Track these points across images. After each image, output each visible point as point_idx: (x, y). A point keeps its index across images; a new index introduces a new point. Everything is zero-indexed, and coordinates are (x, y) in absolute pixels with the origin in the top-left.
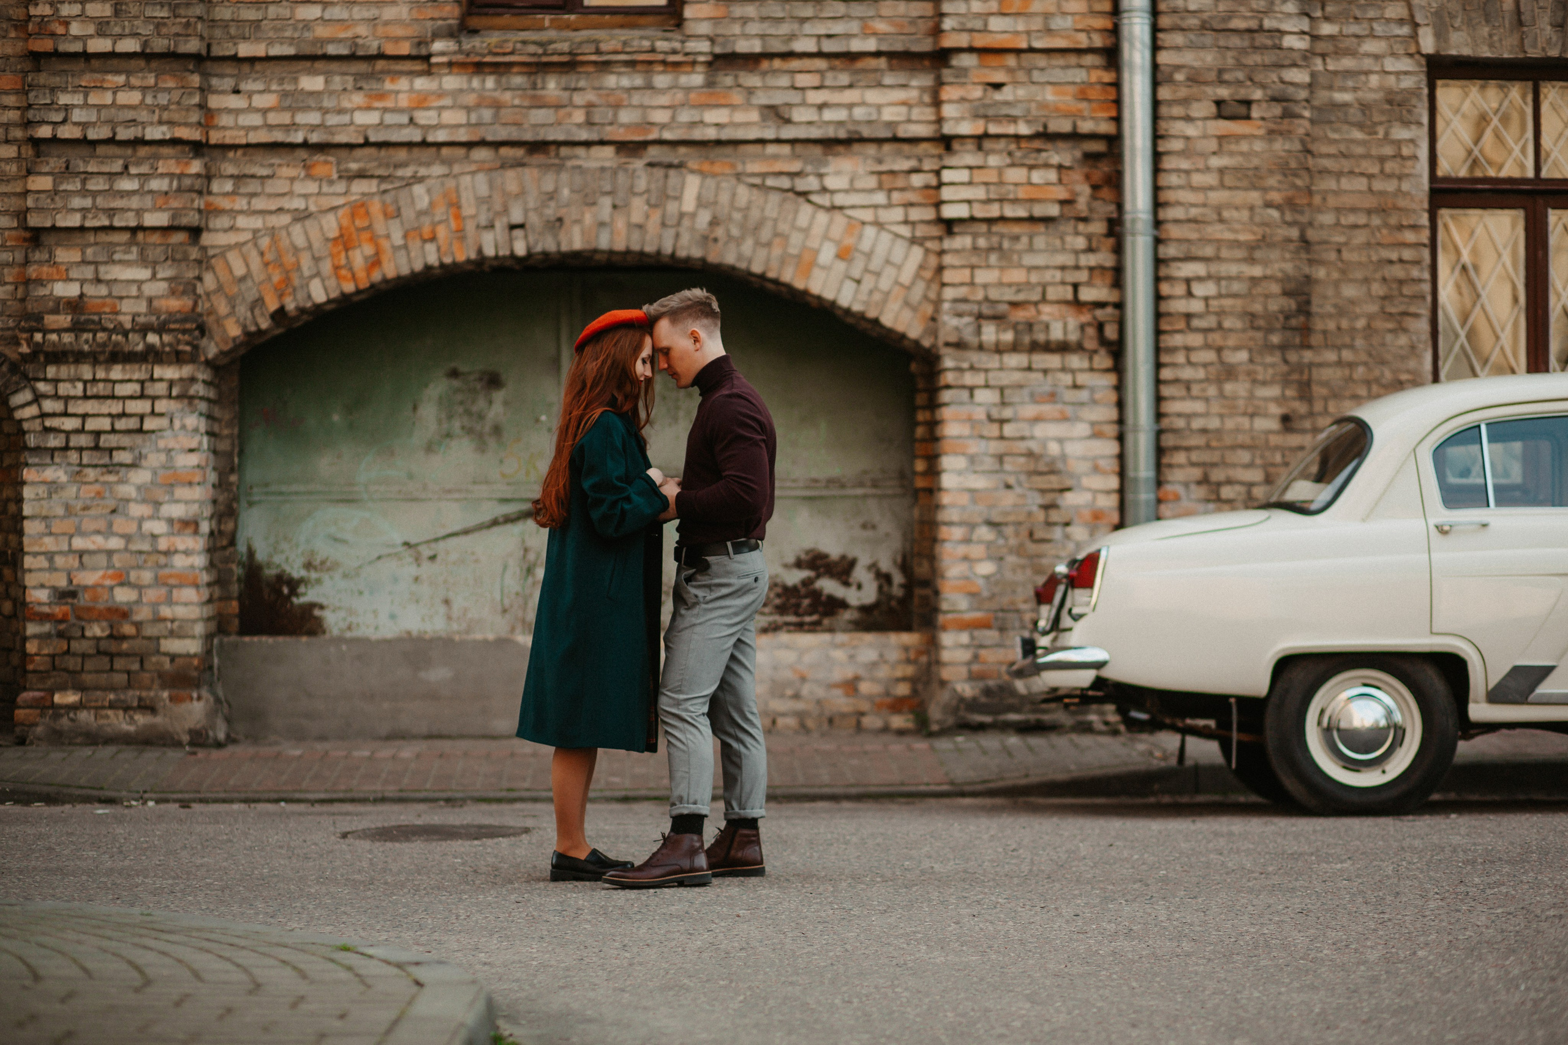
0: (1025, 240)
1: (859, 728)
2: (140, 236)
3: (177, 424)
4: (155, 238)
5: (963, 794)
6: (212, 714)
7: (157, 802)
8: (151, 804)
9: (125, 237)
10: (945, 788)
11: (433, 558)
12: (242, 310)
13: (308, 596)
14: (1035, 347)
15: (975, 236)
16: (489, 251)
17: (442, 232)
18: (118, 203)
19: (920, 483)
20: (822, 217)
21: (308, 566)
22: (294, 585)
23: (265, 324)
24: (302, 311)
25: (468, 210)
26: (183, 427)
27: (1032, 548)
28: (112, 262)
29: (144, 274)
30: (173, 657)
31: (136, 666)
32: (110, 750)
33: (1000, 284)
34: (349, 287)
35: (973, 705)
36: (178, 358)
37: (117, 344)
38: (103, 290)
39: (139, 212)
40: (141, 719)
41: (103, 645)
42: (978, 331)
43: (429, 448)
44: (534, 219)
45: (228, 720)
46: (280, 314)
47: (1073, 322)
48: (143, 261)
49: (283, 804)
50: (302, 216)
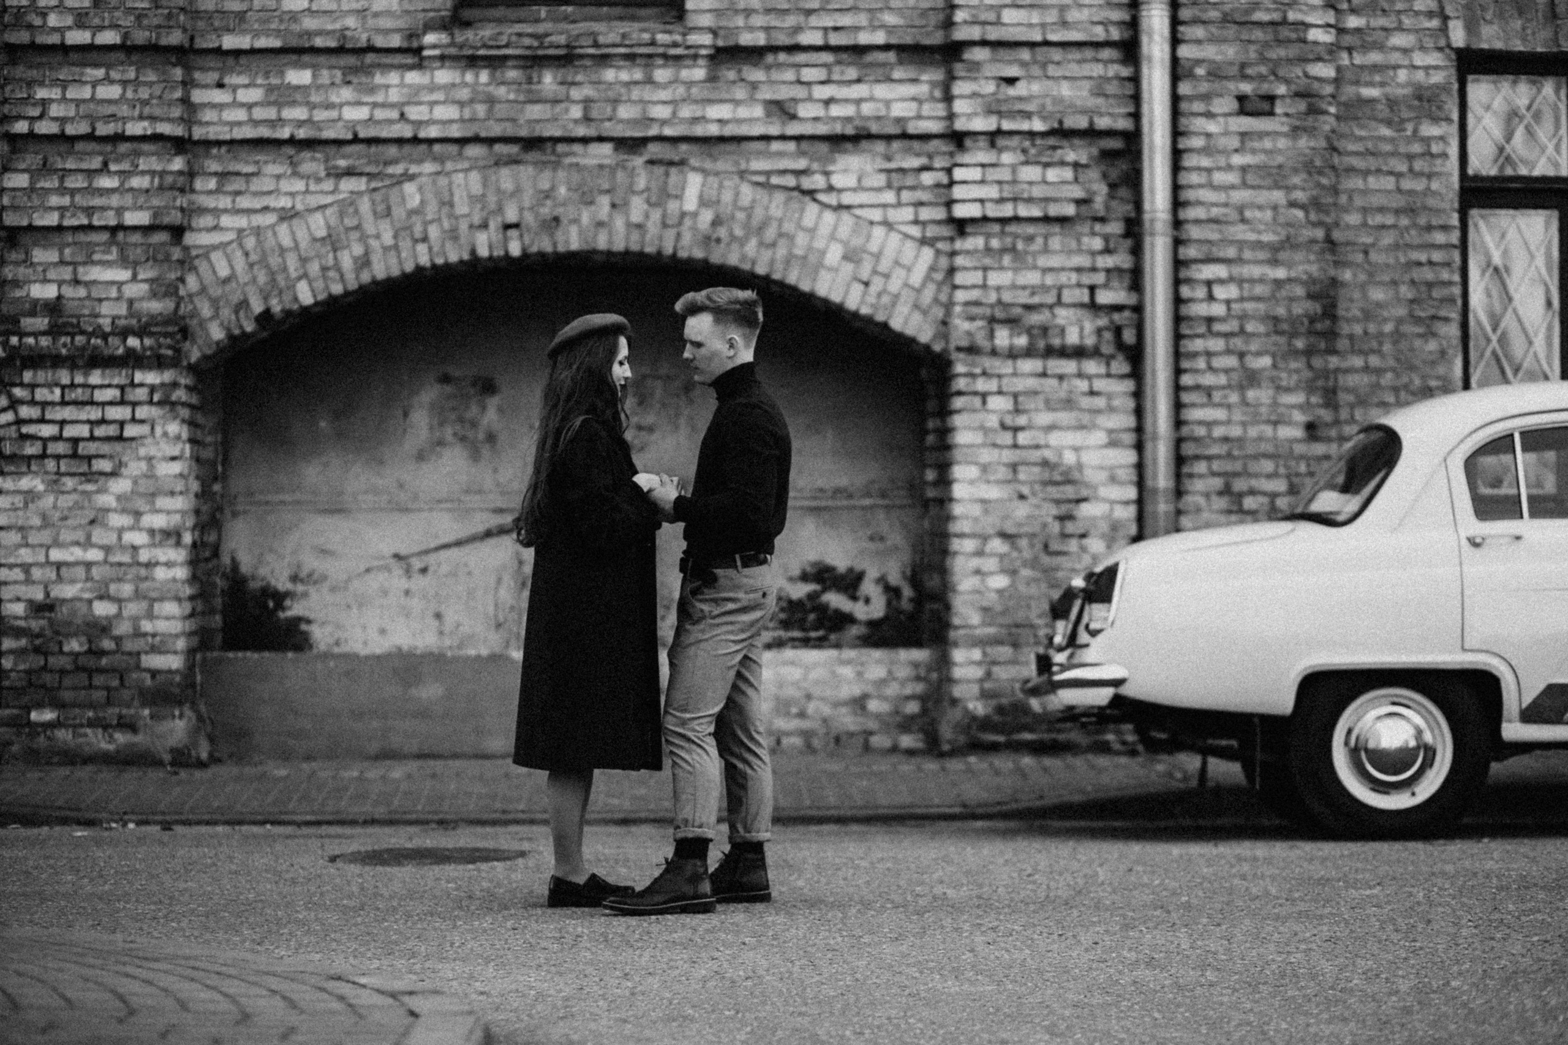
0: (1040, 241)
1: (867, 748)
2: (120, 236)
3: (159, 430)
4: (136, 238)
5: (975, 817)
6: (194, 732)
7: (139, 823)
8: (131, 826)
9: (104, 237)
10: (957, 810)
11: (424, 571)
12: (226, 313)
13: (295, 609)
14: (1050, 352)
15: (988, 236)
16: (483, 252)
17: (434, 232)
18: (97, 202)
19: (931, 493)
20: (829, 217)
21: (295, 578)
22: (280, 598)
23: (249, 327)
24: (288, 313)
25: (461, 208)
26: (165, 434)
27: (1046, 560)
28: (90, 262)
29: (124, 275)
30: (154, 673)
31: (115, 683)
32: (90, 768)
33: (1014, 287)
34: (337, 289)
35: (985, 724)
36: (159, 363)
37: (96, 348)
38: (82, 292)
39: (120, 211)
40: (121, 738)
41: (82, 661)
42: (991, 336)
43: (421, 457)
44: (529, 218)
45: (211, 739)
46: (265, 317)
47: (1089, 327)
48: (123, 261)
49: (268, 826)
50: (288, 215)
